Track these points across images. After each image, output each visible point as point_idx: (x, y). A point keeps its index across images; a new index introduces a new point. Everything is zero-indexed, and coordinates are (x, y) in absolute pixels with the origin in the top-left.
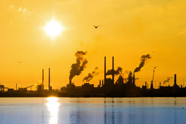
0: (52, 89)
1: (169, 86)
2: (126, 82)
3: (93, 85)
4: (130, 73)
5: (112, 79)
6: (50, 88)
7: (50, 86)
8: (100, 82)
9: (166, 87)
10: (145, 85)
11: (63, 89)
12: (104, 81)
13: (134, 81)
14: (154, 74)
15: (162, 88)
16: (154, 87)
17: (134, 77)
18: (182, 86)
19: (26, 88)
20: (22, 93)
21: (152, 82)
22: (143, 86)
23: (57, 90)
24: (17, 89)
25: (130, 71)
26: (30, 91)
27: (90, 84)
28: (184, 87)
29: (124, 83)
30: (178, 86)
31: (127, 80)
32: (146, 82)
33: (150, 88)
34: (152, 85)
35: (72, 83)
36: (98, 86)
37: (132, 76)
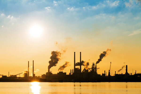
0: (36, 76)
1: (122, 74)
2: (90, 71)
3: (66, 73)
4: (93, 64)
5: (79, 68)
6: (34, 75)
7: (34, 74)
8: (71, 71)
9: (120, 75)
10: (104, 73)
11: (43, 76)
12: (74, 70)
13: (96, 70)
14: (111, 65)
15: (116, 75)
16: (110, 75)
17: (96, 67)
18: (131, 74)
19: (16, 75)
20: (13, 79)
21: (109, 71)
22: (103, 74)
23: (39, 77)
24: (10, 76)
25: (93, 63)
26: (19, 77)
27: (63, 72)
28: (133, 75)
29: (89, 71)
30: (129, 74)
31: (91, 69)
32: (105, 71)
33: (108, 75)
34: (109, 73)
35: (50, 71)
36: (70, 73)
37: (95, 66)
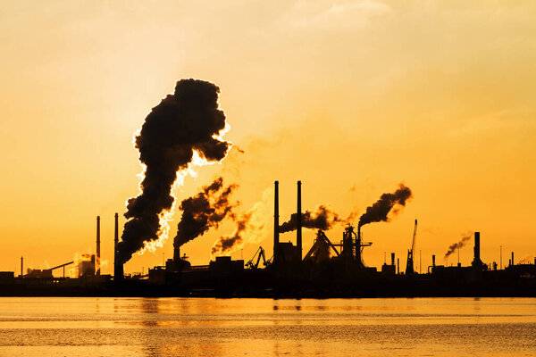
1: (459, 264)
2: (336, 255)
3: (242, 261)
4: (346, 228)
5: (295, 244)
9: (451, 268)
10: (389, 263)
11: (155, 272)
13: (359, 252)
14: (417, 232)
15: (437, 270)
16: (415, 270)
17: (358, 240)
18: (495, 265)
19: (50, 271)
20: (38, 285)
21: (410, 253)
22: (385, 267)
23: (139, 276)
25: (349, 224)
26: (60, 279)
27: (232, 259)
28: (503, 268)
29: (331, 256)
30: (486, 266)
32: (393, 255)
33: (404, 271)
34: (410, 262)
37: (353, 236)
